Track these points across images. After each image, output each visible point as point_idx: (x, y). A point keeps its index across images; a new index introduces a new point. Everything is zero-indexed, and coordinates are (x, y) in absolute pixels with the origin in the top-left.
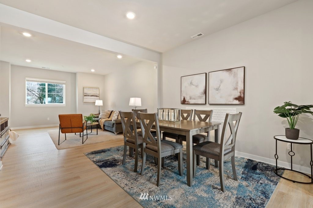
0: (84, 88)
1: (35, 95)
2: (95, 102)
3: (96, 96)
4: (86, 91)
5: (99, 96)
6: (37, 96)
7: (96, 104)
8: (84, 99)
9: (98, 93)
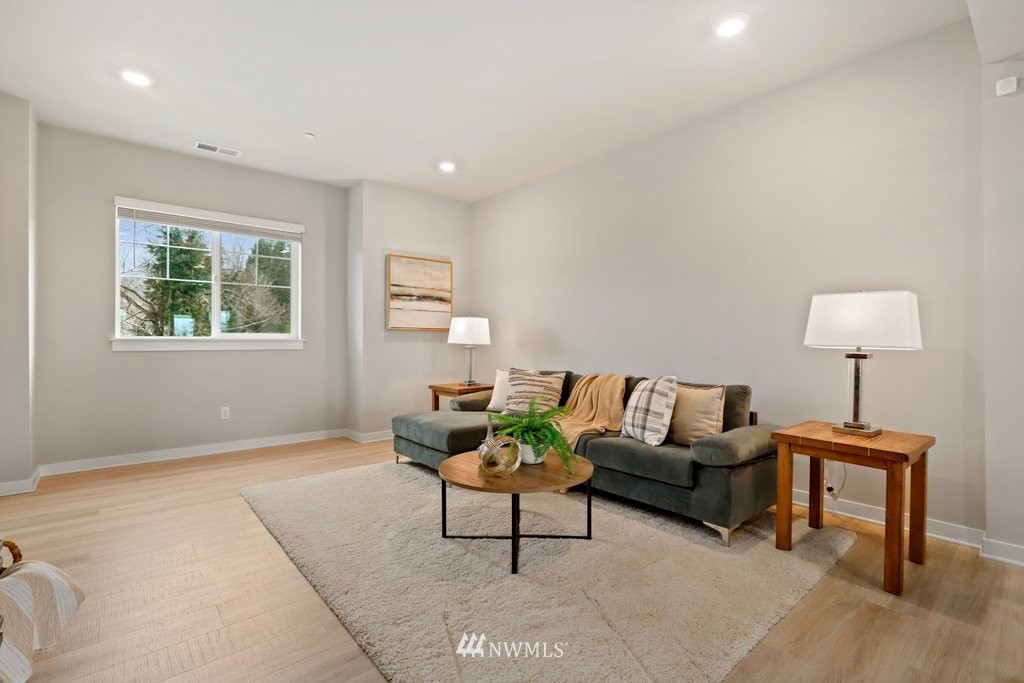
0: (388, 260)
1: (137, 306)
2: (448, 330)
3: (441, 299)
4: (400, 274)
5: (450, 302)
6: (144, 311)
7: (452, 339)
8: (393, 314)
9: (447, 285)
